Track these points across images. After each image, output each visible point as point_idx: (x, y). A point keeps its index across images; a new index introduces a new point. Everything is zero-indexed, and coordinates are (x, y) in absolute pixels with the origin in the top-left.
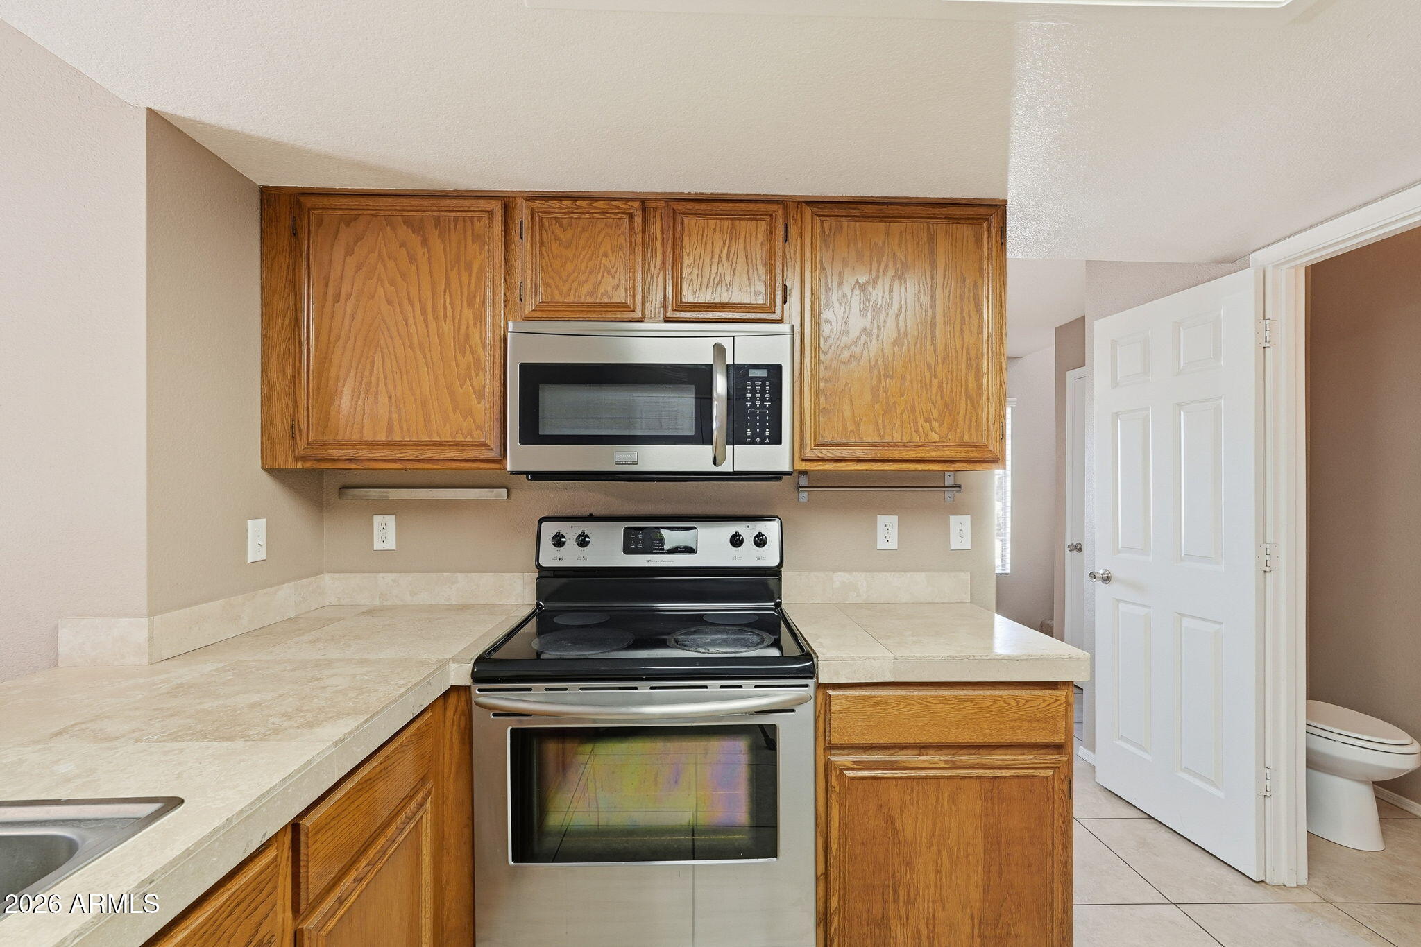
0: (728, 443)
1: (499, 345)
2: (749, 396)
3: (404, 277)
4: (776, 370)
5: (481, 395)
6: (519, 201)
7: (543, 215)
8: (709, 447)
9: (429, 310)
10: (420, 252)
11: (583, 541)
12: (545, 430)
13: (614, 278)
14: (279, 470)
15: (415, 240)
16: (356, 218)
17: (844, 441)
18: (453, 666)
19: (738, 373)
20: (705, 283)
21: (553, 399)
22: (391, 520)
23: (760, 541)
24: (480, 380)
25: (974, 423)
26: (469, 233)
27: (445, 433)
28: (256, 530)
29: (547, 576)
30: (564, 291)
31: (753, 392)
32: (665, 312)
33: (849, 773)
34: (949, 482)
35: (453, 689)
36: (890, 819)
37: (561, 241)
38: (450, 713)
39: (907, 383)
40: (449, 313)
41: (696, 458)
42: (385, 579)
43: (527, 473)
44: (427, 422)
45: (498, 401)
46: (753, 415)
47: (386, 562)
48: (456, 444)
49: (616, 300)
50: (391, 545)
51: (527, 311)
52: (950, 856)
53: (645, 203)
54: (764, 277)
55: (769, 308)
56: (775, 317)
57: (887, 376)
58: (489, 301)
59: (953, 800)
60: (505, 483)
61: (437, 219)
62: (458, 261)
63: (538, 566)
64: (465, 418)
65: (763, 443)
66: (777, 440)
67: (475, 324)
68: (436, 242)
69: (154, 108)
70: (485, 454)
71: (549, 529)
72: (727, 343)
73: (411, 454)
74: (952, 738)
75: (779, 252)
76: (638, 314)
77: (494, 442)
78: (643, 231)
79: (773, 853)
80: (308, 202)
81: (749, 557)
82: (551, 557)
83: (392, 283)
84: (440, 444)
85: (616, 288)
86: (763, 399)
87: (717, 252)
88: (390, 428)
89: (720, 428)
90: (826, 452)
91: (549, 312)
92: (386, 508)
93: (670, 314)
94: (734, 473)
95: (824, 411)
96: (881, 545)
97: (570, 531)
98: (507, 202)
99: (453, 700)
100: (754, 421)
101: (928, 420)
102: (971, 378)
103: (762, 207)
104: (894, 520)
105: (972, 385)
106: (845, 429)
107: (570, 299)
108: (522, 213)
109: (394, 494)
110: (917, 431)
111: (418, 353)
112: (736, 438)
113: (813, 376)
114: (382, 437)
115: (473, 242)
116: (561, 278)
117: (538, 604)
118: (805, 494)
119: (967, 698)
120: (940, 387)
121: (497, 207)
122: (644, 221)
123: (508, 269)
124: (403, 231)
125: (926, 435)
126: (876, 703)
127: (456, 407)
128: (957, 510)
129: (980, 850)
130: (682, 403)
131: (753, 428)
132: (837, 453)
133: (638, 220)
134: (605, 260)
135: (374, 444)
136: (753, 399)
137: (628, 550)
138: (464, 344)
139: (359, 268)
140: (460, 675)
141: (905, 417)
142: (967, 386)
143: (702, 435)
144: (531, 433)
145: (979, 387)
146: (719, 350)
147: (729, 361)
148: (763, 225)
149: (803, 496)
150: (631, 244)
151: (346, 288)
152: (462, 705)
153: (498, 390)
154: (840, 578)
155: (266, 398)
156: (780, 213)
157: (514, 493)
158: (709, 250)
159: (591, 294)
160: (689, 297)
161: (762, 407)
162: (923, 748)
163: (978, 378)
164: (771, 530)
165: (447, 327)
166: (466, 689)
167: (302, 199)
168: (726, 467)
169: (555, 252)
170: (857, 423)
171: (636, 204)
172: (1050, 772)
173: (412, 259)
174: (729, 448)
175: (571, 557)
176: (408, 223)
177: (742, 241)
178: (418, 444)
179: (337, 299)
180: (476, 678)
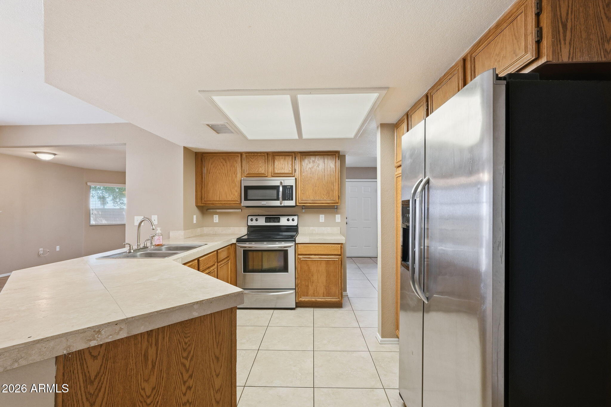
0: (283, 200)
1: (240, 181)
2: (287, 191)
3: (222, 169)
4: (292, 186)
5: (236, 191)
6: (244, 153)
7: (249, 157)
8: (279, 201)
9: (227, 175)
10: (225, 164)
11: (257, 220)
12: (249, 198)
13: (262, 168)
14: (199, 206)
15: (224, 162)
16: (213, 158)
17: (307, 199)
18: (233, 240)
19: (285, 187)
20: (279, 169)
21: (250, 192)
22: (217, 216)
23: (293, 220)
24: (236, 189)
25: (333, 195)
26: (234, 160)
27: (230, 199)
28: (195, 217)
29: (250, 227)
30: (252, 171)
31: (288, 190)
32: (272, 175)
33: (302, 259)
34: (336, 207)
35: (233, 244)
36: (309, 268)
37: (251, 161)
38: (232, 248)
39: (319, 188)
40: (231, 175)
41: (277, 203)
42: (216, 228)
43: (245, 206)
44: (226, 196)
45: (240, 192)
46: (288, 195)
47: (216, 225)
48: (232, 201)
49: (262, 172)
50: (217, 221)
51: (245, 175)
52: (320, 274)
53: (268, 153)
54: (291, 167)
55: (292, 174)
56: (293, 175)
57: (316, 186)
58: (238, 173)
59: (321, 264)
60: (241, 208)
61: (228, 158)
62: (232, 166)
63: (248, 225)
64: (234, 196)
65: (289, 200)
66: (292, 200)
67: (235, 178)
68: (228, 162)
69: (185, 146)
70: (237, 203)
71: (250, 218)
72: (283, 181)
73: (224, 203)
74: (320, 253)
75: (294, 163)
76: (266, 175)
77: (239, 200)
78: (267, 159)
79: (287, 272)
80: (205, 155)
81: (291, 223)
82: (250, 223)
83: (220, 170)
84: (229, 201)
85: (262, 170)
86: (289, 192)
87: (282, 163)
88: (219, 198)
89: (281, 197)
90: (303, 202)
91: (249, 176)
92: (216, 213)
93: (273, 175)
94: (284, 206)
95: (303, 193)
96: (321, 221)
97: (254, 218)
98: (241, 154)
99: (233, 245)
100: (288, 196)
101: (324, 195)
102: (332, 186)
103: (290, 154)
104: (323, 216)
105: (333, 188)
106: (307, 197)
107: (254, 172)
108: (244, 156)
109: (218, 211)
110: (321, 197)
111: (225, 183)
112: (284, 199)
113: (300, 187)
114: (218, 199)
115: (235, 162)
116: (251, 168)
117: (247, 233)
118: (304, 210)
119: (323, 246)
120: (326, 188)
121: (239, 155)
122: (268, 157)
123: (242, 166)
124: (222, 160)
125: (323, 198)
126: (308, 246)
127: (232, 194)
128: (338, 213)
129: (325, 273)
130: (274, 192)
131: (288, 197)
132: (305, 202)
133: (266, 157)
134: (260, 165)
135: (216, 201)
136: (288, 192)
137: (266, 222)
138: (233, 181)
139: (214, 167)
140: (234, 241)
141: (319, 194)
142: (331, 188)
143: (278, 199)
144: (246, 199)
145: (334, 188)
146: (281, 183)
147: (283, 185)
148: (291, 157)
149: (304, 211)
150: (265, 161)
151: (211, 171)
152: (234, 247)
153: (240, 190)
154: (312, 228)
155: (196, 191)
156: (294, 155)
157: (243, 210)
158: (280, 162)
159: (257, 171)
160: (276, 172)
161: (289, 193)
162: (315, 255)
163: (334, 187)
164: (296, 218)
165: (230, 178)
166: (235, 244)
167: (203, 155)
168: (283, 205)
169: (251, 163)
170: (310, 196)
171: (266, 154)
172: (338, 259)
173: (223, 165)
174: (283, 201)
175: (254, 223)
176: (223, 158)
177: (287, 160)
178: (225, 201)
179: (209, 173)
180: (237, 241)
